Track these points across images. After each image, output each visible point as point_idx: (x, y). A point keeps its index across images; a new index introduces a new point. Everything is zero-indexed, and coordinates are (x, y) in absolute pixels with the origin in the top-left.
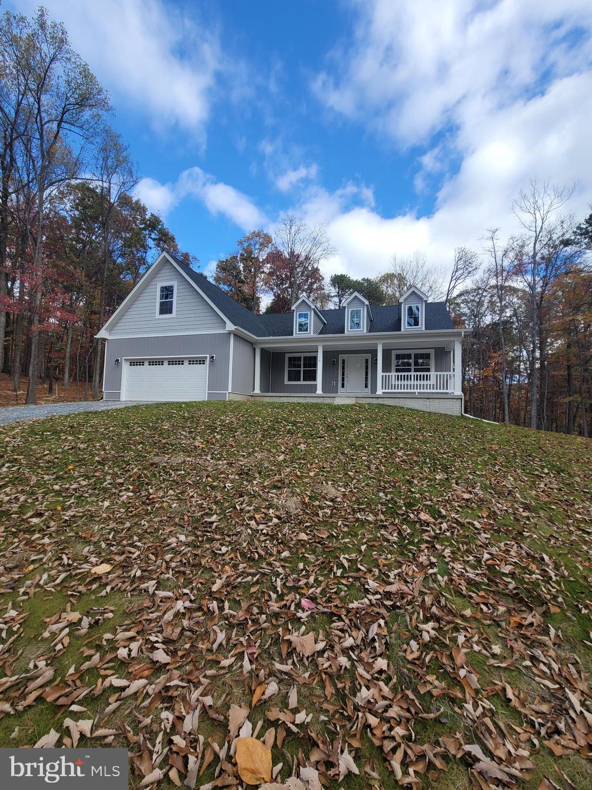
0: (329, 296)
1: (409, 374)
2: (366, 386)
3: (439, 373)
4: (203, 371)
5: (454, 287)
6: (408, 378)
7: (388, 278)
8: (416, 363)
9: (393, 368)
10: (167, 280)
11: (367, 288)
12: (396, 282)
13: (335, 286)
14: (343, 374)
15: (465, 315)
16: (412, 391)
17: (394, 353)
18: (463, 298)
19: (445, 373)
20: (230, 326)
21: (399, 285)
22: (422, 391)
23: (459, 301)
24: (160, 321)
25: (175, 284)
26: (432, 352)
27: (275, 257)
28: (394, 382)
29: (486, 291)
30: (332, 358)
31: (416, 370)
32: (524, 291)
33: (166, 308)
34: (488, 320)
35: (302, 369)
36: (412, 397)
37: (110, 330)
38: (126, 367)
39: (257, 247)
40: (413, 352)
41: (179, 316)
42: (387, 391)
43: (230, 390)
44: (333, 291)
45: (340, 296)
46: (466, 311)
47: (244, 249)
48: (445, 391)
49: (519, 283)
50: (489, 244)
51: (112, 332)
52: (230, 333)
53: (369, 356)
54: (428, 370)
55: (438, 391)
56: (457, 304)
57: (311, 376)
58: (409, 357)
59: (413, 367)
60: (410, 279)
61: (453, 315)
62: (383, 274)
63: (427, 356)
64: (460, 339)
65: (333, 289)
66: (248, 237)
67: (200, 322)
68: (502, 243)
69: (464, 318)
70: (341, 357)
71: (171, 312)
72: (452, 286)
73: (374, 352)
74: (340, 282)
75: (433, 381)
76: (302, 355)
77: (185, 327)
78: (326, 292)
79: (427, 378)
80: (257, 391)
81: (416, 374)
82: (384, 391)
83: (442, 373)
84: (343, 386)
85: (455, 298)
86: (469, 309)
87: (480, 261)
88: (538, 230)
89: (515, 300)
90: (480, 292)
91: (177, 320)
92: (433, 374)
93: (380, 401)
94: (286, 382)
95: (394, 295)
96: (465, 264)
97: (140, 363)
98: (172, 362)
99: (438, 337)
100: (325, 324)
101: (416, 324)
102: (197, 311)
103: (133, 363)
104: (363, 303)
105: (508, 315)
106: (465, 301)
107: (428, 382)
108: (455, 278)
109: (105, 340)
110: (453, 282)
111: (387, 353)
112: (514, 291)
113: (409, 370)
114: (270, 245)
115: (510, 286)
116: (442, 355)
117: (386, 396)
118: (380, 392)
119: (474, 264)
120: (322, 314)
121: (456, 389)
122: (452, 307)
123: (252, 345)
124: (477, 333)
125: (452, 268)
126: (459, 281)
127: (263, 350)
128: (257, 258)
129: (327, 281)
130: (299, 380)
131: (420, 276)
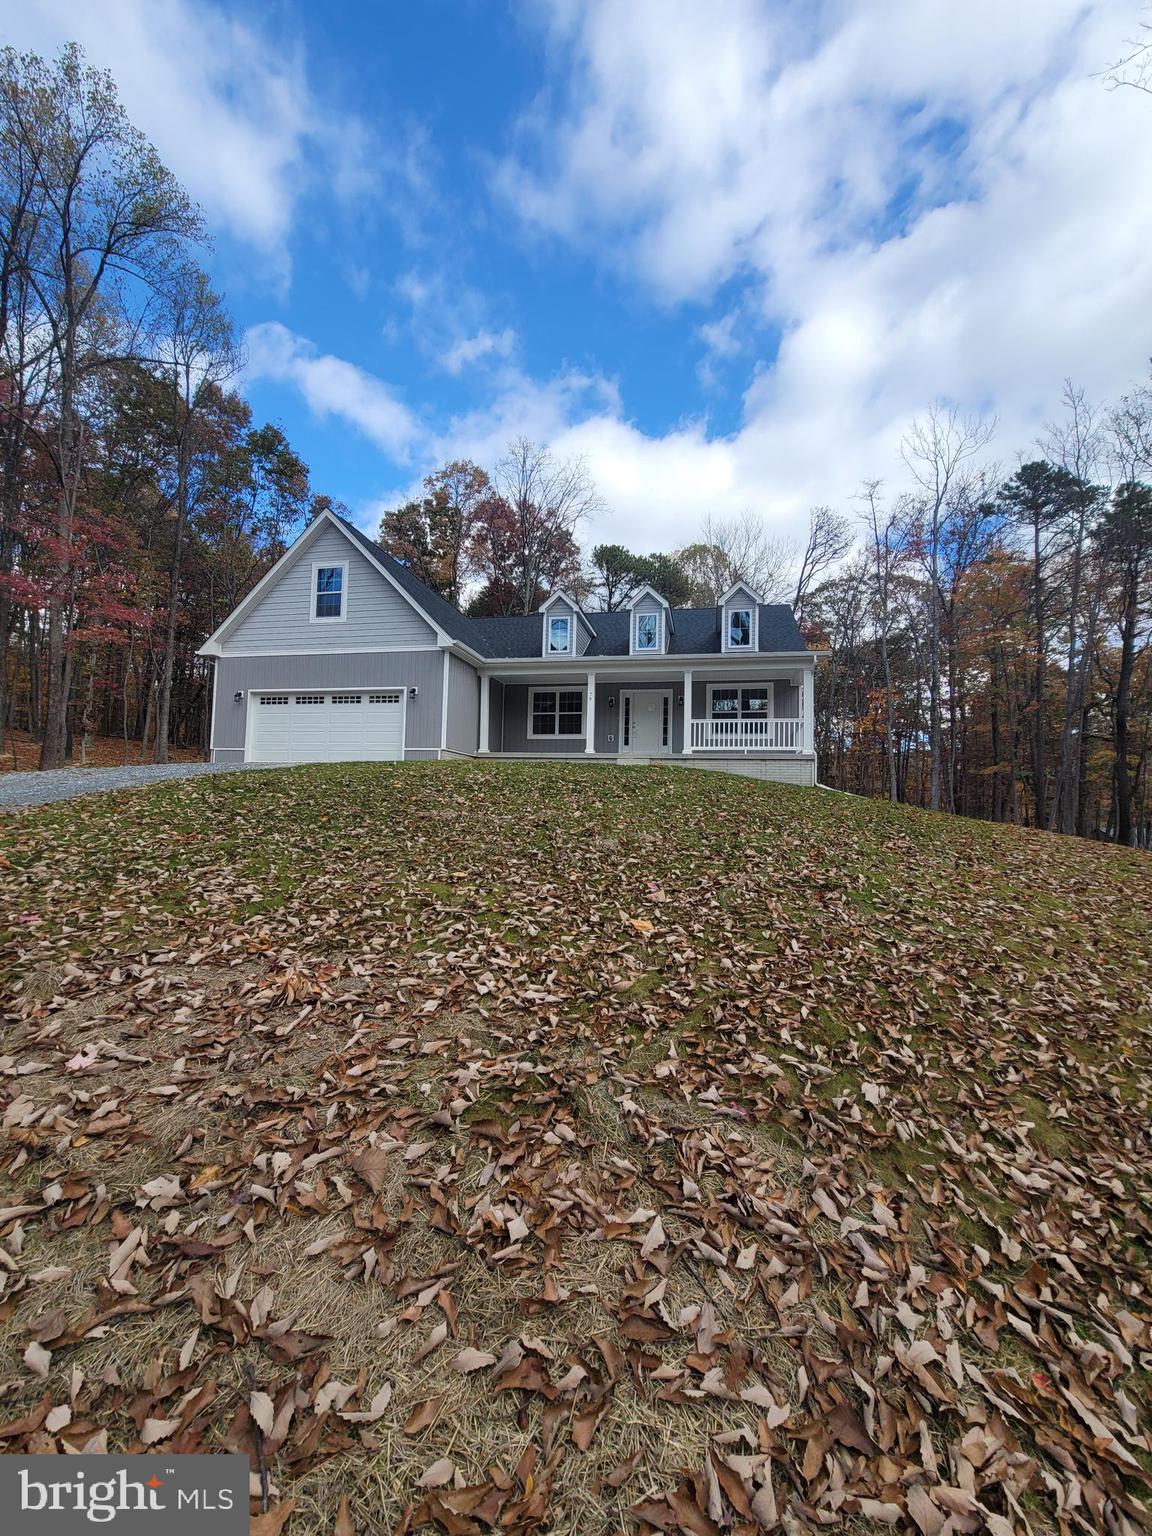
0: (590, 584)
1: (734, 721)
2: (665, 743)
3: (779, 721)
4: (396, 713)
5: (809, 576)
6: (732, 729)
7: (696, 553)
8: (746, 706)
9: (709, 711)
10: (331, 558)
11: (658, 571)
12: (710, 561)
13: (601, 567)
14: (627, 723)
15: (829, 624)
16: (739, 748)
17: (710, 688)
18: (827, 594)
19: (789, 720)
20: (445, 640)
21: (716, 567)
22: (754, 748)
23: (818, 600)
24: (318, 629)
25: (344, 565)
26: (770, 688)
27: (494, 510)
28: (709, 735)
29: (865, 583)
30: (609, 695)
31: (744, 716)
32: (927, 585)
33: (328, 607)
34: (868, 632)
35: (557, 714)
36: (740, 758)
37: (224, 642)
38: (254, 708)
39: (461, 490)
40: (740, 687)
41: (352, 621)
42: (700, 748)
43: (444, 747)
44: (598, 576)
45: (611, 585)
46: (831, 617)
47: (436, 495)
48: (789, 748)
49: (916, 571)
50: (865, 507)
51: (230, 645)
52: (443, 651)
53: (669, 693)
54: (764, 716)
55: (779, 748)
56: (816, 605)
57: (574, 725)
58: (732, 695)
59: (740, 712)
60: (734, 557)
61: (809, 624)
62: (688, 546)
63: (762, 694)
64: (812, 667)
65: (597, 571)
66: (444, 473)
67: (389, 632)
68: (886, 506)
69: (828, 630)
70: (624, 693)
71: (338, 613)
72: (806, 574)
73: (678, 687)
74: (612, 559)
75: (771, 735)
76: (558, 690)
77: (362, 640)
78: (586, 577)
79: (763, 729)
80: (484, 748)
81: (745, 721)
82: (695, 748)
83: (784, 721)
84: (626, 743)
85: (812, 595)
86: (837, 614)
87: (852, 531)
88: (941, 489)
89: (912, 601)
90: (855, 583)
91: (348, 627)
92: (771, 721)
93: (689, 764)
94: (531, 736)
95: (706, 584)
96: (827, 534)
97: (280, 699)
98: (338, 698)
99: (780, 662)
100: (593, 637)
101: (745, 640)
102: (385, 613)
103: (267, 700)
104: (661, 605)
105: (902, 626)
106: (830, 601)
107: (764, 736)
108: (811, 561)
109: (213, 658)
110: (809, 567)
111: (699, 688)
112: (910, 584)
113: (734, 716)
114: (484, 490)
115: (903, 577)
116: (785, 692)
117: (699, 756)
118: (688, 750)
119: (843, 536)
120: (587, 619)
121: (807, 746)
122: (808, 609)
123: (476, 671)
124: (850, 657)
125: (807, 543)
126: (818, 567)
127: (492, 680)
128: (457, 511)
129: (586, 556)
130: (552, 732)
131: (753, 554)
